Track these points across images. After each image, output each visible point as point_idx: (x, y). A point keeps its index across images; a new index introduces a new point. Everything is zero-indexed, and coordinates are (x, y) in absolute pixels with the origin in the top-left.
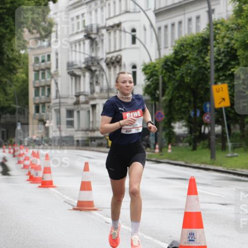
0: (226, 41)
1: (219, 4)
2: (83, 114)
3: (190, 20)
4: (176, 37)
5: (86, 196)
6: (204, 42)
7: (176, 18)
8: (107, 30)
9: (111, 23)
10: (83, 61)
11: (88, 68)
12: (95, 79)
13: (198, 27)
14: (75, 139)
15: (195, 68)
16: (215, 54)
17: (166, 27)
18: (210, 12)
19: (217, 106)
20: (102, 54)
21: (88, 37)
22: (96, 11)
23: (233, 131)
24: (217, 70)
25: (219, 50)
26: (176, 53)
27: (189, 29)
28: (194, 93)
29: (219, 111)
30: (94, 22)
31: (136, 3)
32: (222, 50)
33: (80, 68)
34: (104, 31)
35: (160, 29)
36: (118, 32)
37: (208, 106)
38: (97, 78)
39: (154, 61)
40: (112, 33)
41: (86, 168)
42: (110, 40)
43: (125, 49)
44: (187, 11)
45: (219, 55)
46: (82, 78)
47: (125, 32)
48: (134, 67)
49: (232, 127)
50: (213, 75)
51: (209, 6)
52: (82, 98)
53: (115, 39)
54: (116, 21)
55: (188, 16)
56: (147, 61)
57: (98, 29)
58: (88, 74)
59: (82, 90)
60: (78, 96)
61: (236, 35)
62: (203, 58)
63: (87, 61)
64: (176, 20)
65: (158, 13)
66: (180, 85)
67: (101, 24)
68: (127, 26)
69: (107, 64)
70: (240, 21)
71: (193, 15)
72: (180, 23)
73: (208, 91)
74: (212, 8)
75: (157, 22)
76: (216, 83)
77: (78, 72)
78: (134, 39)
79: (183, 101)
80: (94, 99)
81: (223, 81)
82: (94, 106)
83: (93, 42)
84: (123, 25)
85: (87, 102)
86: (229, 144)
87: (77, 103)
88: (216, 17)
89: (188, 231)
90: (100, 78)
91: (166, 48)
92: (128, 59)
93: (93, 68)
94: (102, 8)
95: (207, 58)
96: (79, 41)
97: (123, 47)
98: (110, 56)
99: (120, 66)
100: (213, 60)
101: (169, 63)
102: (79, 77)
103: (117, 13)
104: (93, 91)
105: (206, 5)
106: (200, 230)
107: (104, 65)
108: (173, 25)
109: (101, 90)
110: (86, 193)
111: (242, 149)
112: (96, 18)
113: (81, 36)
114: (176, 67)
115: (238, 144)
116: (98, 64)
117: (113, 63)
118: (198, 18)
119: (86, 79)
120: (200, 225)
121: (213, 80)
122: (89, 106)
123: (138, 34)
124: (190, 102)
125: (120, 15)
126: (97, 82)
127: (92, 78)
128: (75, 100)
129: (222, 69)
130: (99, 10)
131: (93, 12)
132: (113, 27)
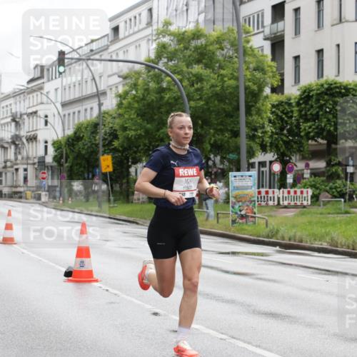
0: (111, 125)
1: (106, 99)
2: (9, 175)
3: (86, 110)
4: (76, 122)
5: (8, 234)
6: (96, 125)
7: (76, 108)
8: (28, 116)
9: (30, 111)
10: (10, 137)
11: (13, 143)
12: (18, 150)
13: (91, 115)
14: (3, 193)
15: (89, 144)
16: (102, 135)
17: (69, 114)
18: (100, 105)
19: (104, 171)
20: (23, 133)
21: (14, 120)
22: (20, 102)
23: (114, 189)
24: (104, 146)
25: (105, 132)
26: (75, 133)
27: (85, 116)
28: (88, 161)
29: (105, 175)
30: (18, 110)
31: (48, 97)
32: (108, 131)
33: (8, 143)
34: (25, 117)
35: (64, 115)
36: (35, 117)
37: (97, 170)
38: (20, 149)
39: (60, 138)
40: (31, 118)
41: (9, 214)
42: (29, 123)
43: (40, 129)
44: (84, 103)
45: (105, 135)
46: (9, 150)
47: (40, 117)
48: (46, 142)
49: (114, 185)
50: (101, 149)
51: (99, 101)
52: (9, 164)
53: (33, 122)
54: (34, 109)
55: (84, 107)
56: (55, 138)
57: (21, 115)
58: (13, 147)
59: (9, 158)
60: (5, 162)
61: (117, 121)
62: (95, 137)
63: (12, 138)
64: (76, 110)
65: (64, 105)
66: (77, 156)
67: (23, 112)
68: (41, 113)
69: (27, 140)
70: (120, 111)
71: (88, 107)
72: (79, 112)
73: (98, 160)
74: (102, 102)
75: (63, 111)
76: (103, 155)
77: (6, 145)
78: (46, 123)
79: (80, 167)
80: (17, 164)
81: (108, 154)
82: (17, 170)
83: (17, 124)
84: (39, 112)
85: (12, 167)
86: (112, 198)
87: (5, 167)
88: (103, 108)
89: (79, 259)
90: (22, 149)
91: (69, 129)
92: (42, 136)
93: (17, 143)
94: (24, 100)
95: (97, 137)
96: (7, 123)
97: (39, 127)
98: (29, 134)
99: (36, 141)
100: (101, 139)
101: (70, 140)
102: (7, 148)
103: (35, 104)
104: (16, 159)
105: (97, 100)
106: (89, 259)
107: (24, 140)
108: (74, 113)
109: (22, 158)
110: (9, 231)
111: (120, 202)
112: (20, 107)
113: (9, 120)
114: (75, 143)
115: (118, 198)
116: (21, 139)
117: (31, 139)
118: (92, 109)
119: (12, 150)
120: (88, 256)
121: (101, 152)
122: (13, 169)
123: (49, 119)
124: (84, 167)
125: (37, 105)
126: (20, 153)
127: (16, 149)
128: (3, 165)
129: (107, 145)
130: (22, 102)
131: (18, 103)
132: (31, 113)
